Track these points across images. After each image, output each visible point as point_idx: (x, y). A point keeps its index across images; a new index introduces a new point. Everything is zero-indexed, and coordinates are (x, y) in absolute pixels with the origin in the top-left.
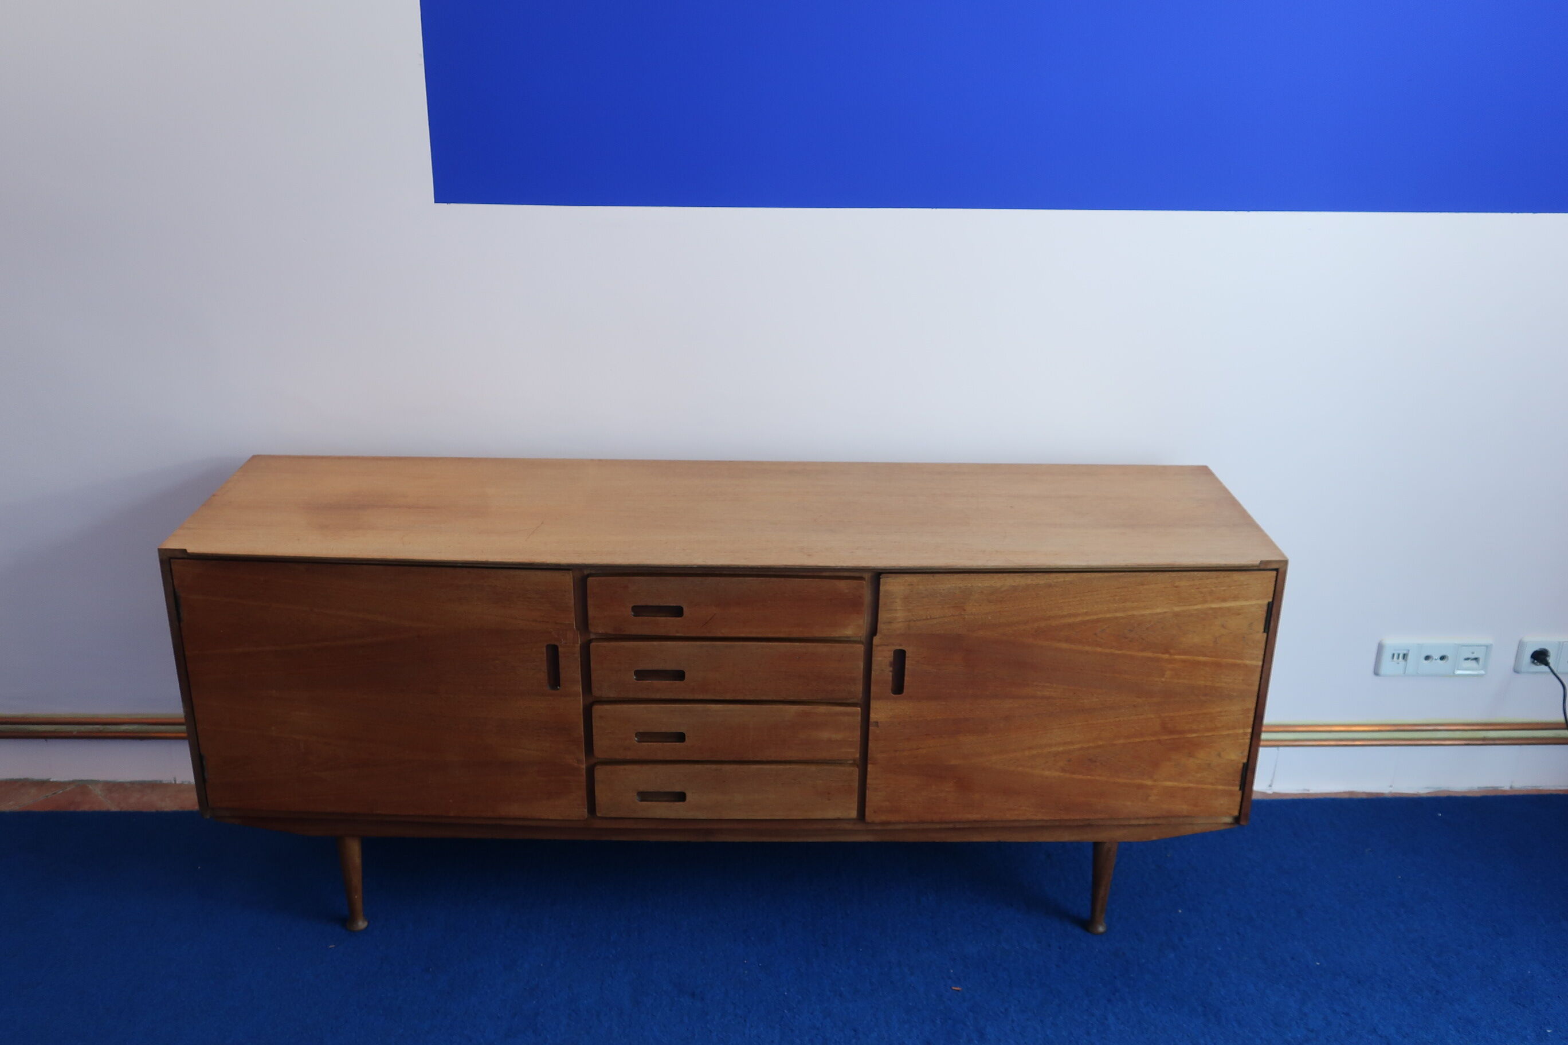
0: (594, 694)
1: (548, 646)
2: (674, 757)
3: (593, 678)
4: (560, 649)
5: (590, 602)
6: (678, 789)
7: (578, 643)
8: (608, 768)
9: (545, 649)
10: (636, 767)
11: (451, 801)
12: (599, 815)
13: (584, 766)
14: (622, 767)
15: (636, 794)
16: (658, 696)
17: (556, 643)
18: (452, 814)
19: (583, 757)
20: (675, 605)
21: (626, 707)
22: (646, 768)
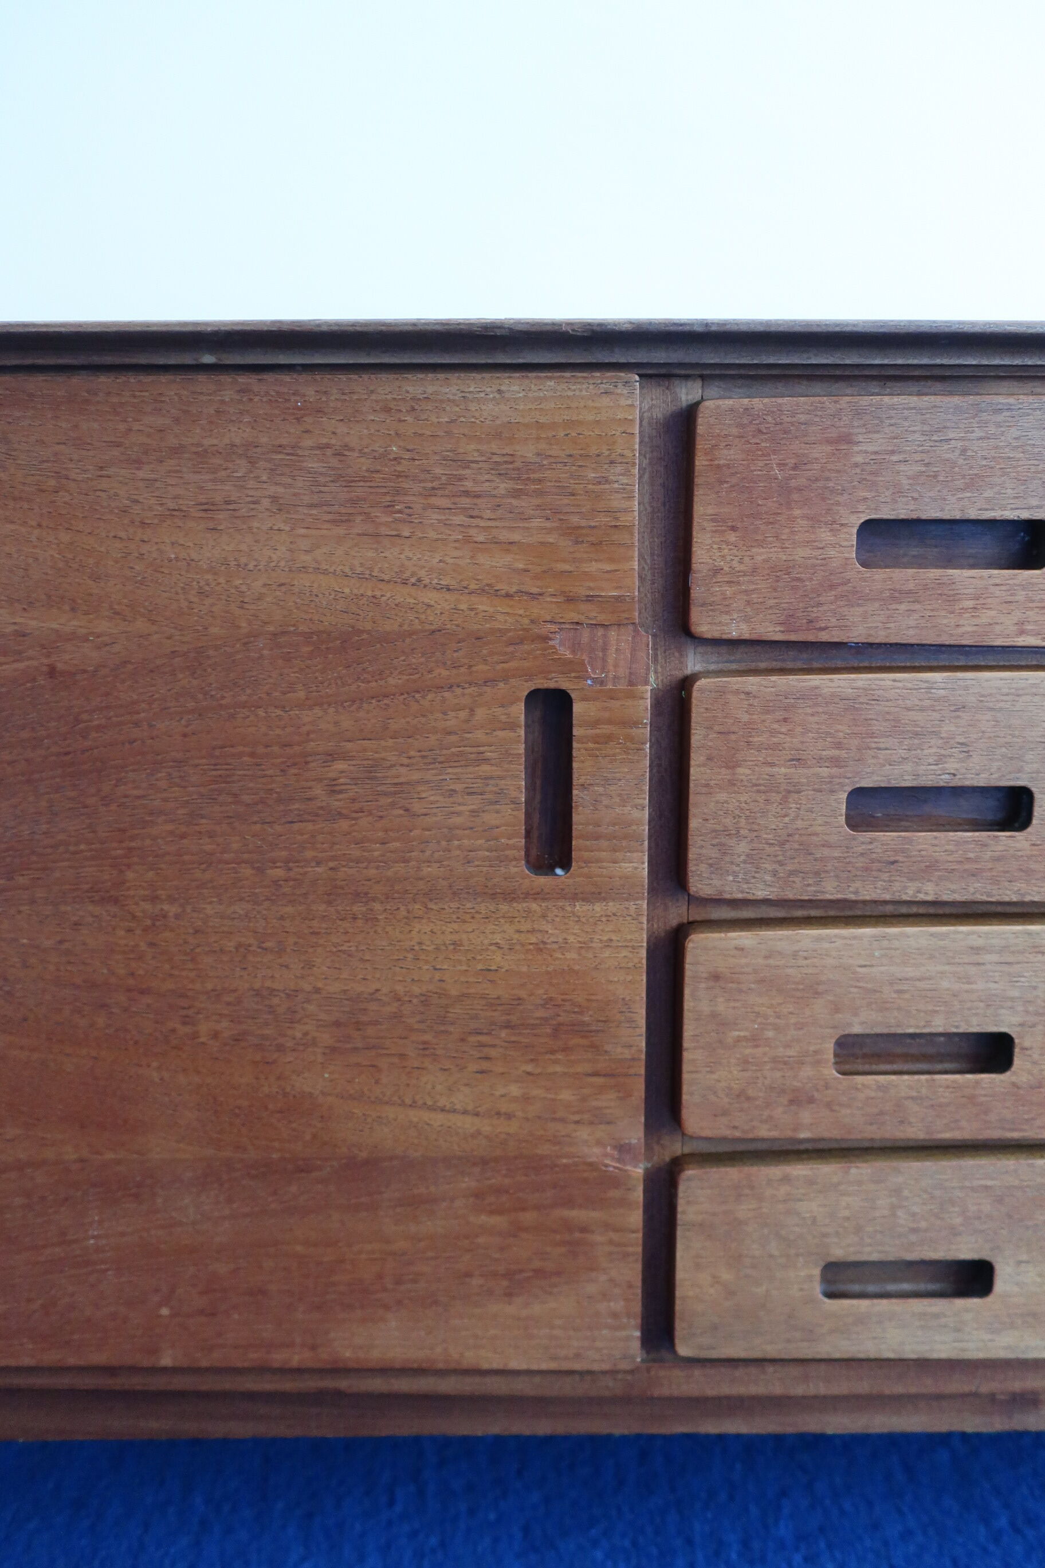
0: (693, 890)
1: (535, 697)
2: (967, 1130)
3: (694, 823)
4: (577, 708)
5: (703, 508)
6: (966, 1250)
7: (646, 682)
8: (733, 1174)
9: (522, 706)
10: (827, 1170)
11: (165, 1311)
12: (683, 1350)
13: (638, 1171)
14: (775, 1171)
15: (817, 1272)
16: (929, 891)
17: (564, 685)
18: (166, 1361)
19: (635, 1133)
20: (1025, 515)
21: (808, 936)
22: (861, 1170)
